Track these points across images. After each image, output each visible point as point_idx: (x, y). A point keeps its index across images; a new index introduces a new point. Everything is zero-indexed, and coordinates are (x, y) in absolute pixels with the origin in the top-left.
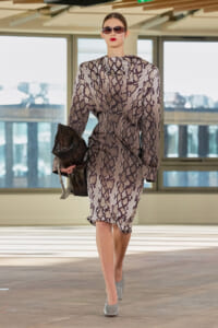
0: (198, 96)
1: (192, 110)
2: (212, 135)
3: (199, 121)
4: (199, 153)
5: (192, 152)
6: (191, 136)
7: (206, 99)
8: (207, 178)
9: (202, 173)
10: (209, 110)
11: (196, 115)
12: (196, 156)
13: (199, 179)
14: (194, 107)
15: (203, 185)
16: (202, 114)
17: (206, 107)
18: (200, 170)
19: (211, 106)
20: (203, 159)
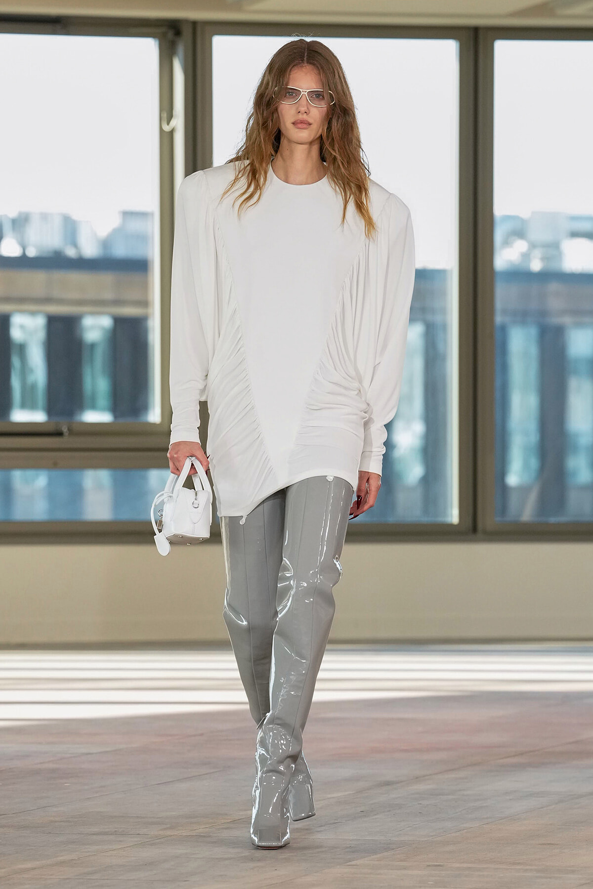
0: (45, 217)
1: (23, 262)
2: (93, 346)
3: (48, 300)
4: (50, 410)
5: (28, 404)
6: (22, 348)
7: (70, 227)
8: (77, 493)
9: (56, 473)
10: (82, 264)
11: (37, 281)
12: (38, 417)
13: (51, 496)
14: (31, 253)
15: (62, 515)
16: (58, 275)
17: (71, 252)
18: (55, 466)
19: (89, 249)
20: (65, 429)
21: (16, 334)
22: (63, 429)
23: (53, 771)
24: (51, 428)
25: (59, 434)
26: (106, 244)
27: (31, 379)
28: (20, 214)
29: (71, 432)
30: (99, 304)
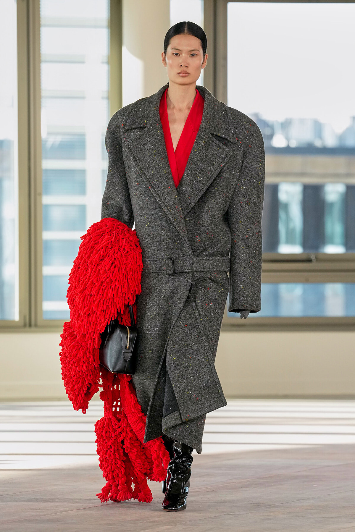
0: (302, 121)
1: (287, 151)
2: (332, 204)
3: (303, 174)
4: (304, 245)
5: (290, 241)
6: (286, 206)
7: (318, 128)
8: (321, 299)
9: (308, 286)
10: (325, 151)
11: (295, 162)
12: (296, 249)
13: (305, 301)
14: (293, 144)
15: (312, 313)
17: (318, 144)
18: (306, 281)
19: (330, 142)
20: (313, 257)
21: (283, 196)
22: (312, 257)
23: (307, 477)
24: (305, 257)
25: (309, 261)
26: (341, 138)
27: (291, 225)
28: (287, 119)
29: (318, 260)
30: (336, 177)
